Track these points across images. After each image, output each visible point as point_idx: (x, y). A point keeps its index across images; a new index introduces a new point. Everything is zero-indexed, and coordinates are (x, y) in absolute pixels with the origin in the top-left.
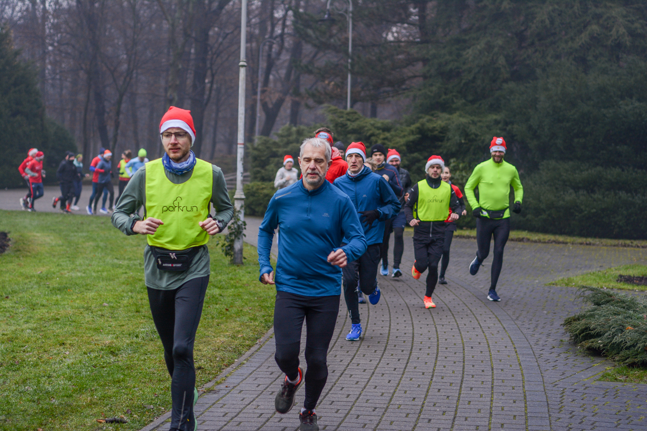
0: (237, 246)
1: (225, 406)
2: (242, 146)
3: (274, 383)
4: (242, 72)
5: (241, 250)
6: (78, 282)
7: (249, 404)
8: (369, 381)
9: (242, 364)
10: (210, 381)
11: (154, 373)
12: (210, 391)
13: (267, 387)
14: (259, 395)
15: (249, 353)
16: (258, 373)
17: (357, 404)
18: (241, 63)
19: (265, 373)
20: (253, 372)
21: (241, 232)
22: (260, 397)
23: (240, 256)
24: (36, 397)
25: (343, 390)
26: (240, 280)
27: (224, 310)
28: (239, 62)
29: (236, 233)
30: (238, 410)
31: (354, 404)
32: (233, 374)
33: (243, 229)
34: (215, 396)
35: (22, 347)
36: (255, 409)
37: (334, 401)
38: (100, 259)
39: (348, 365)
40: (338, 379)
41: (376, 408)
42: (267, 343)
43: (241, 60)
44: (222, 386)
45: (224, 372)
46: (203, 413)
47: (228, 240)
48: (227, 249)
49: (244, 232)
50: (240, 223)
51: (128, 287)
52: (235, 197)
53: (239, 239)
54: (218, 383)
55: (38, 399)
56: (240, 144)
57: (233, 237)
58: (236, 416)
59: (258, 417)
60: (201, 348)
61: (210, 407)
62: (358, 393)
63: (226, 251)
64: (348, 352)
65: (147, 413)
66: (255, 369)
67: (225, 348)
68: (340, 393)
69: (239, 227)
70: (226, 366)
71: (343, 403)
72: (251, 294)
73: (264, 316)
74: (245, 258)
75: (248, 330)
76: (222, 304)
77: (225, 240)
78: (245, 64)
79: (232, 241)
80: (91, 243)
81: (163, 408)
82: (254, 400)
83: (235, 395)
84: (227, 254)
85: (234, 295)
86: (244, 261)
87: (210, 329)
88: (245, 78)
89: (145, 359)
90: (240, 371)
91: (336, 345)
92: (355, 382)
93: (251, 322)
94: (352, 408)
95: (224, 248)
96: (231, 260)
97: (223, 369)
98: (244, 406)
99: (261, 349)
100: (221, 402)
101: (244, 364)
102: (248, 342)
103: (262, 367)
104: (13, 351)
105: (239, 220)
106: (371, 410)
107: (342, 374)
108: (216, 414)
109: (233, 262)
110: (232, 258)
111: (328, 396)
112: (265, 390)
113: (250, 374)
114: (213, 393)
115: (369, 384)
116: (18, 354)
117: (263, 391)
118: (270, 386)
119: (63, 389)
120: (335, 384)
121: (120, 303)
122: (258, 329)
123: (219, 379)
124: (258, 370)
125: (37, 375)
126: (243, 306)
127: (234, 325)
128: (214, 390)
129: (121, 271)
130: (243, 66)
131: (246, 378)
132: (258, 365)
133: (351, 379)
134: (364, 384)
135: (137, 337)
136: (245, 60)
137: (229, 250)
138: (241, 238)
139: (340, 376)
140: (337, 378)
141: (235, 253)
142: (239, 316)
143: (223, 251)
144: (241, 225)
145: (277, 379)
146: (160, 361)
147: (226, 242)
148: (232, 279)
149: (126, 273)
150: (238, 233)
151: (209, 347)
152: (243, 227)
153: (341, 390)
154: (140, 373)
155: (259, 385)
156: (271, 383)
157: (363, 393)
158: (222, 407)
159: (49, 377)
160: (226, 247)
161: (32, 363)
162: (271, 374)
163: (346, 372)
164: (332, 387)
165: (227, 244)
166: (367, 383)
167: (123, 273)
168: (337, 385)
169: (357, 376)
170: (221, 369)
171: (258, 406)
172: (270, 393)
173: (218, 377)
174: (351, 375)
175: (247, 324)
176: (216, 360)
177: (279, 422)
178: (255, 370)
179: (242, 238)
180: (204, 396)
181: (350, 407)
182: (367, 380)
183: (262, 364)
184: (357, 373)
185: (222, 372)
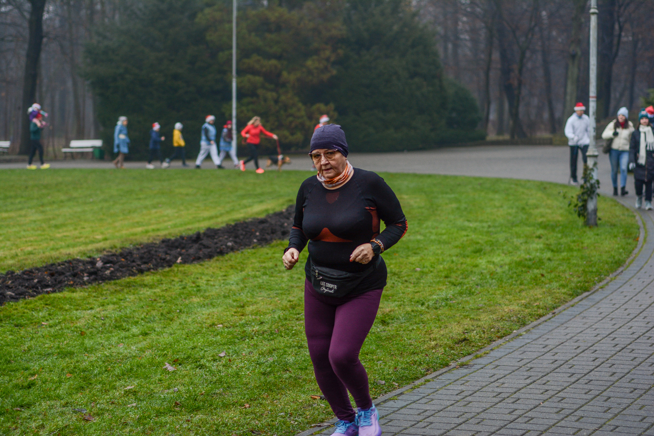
0: (591, 206)
1: (467, 384)
2: (595, 99)
3: (539, 358)
4: (594, 20)
5: (595, 211)
6: (411, 245)
7: (494, 382)
8: (649, 357)
9: (519, 335)
10: (469, 354)
11: (412, 345)
12: (463, 365)
13: (530, 362)
14: (514, 371)
15: (535, 323)
16: (531, 346)
17: (616, 384)
18: (592, 11)
19: (538, 346)
20: (526, 345)
21: (594, 192)
22: (513, 374)
23: (593, 216)
24: (269, 370)
25: (612, 367)
26: (582, 243)
27: (540, 276)
28: (590, 8)
29: (589, 193)
30: (476, 389)
31: (613, 384)
32: (502, 346)
33: (596, 188)
34: (464, 371)
35: (299, 314)
36: (497, 387)
37: (592, 380)
38: (451, 221)
39: (638, 338)
40: (616, 354)
41: (635, 389)
42: (564, 312)
43: (592, 7)
44: (479, 361)
45: (492, 345)
46: (438, 390)
47: (580, 200)
48: (580, 209)
49: (598, 191)
50: (593, 181)
51: (458, 251)
52: (588, 154)
53: (592, 198)
54: (477, 357)
55: (270, 372)
56: (593, 97)
57: (586, 197)
58: (470, 395)
59: (494, 397)
60: (482, 317)
61: (450, 384)
62: (626, 371)
63: (579, 212)
64: (648, 323)
65: (374, 389)
66: (529, 341)
67: (510, 317)
68: (606, 371)
69: (592, 186)
70: (499, 337)
71: (601, 382)
72: (582, 258)
73: (579, 282)
74: (600, 219)
75: (549, 298)
76: (543, 269)
77: (578, 200)
78: (596, 11)
79: (585, 201)
80: (454, 205)
81: (397, 384)
82: (504, 377)
83: (487, 371)
84: (579, 215)
85: (563, 259)
86: (599, 222)
87: (508, 297)
88: (596, 26)
89: (413, 329)
90: (513, 343)
91: (641, 315)
92: (632, 358)
93: (559, 289)
94: (608, 388)
95: (577, 208)
96: (585, 222)
97: (494, 341)
98: (487, 383)
99: (552, 319)
100: (465, 378)
101: (521, 335)
102: (541, 311)
103: (540, 339)
104: (286, 319)
105: (592, 178)
106: (628, 390)
107: (623, 349)
108: (449, 392)
109: (587, 224)
110: (586, 220)
111: (590, 374)
112: (524, 365)
113: (521, 347)
114: (465, 368)
115: (646, 361)
116: (288, 322)
117: (521, 367)
118: (533, 361)
119: (305, 361)
120: (608, 360)
121: (434, 268)
122: (562, 296)
123: (479, 353)
124: (533, 343)
125: (289, 345)
126: (564, 271)
127: (538, 292)
128: (468, 365)
129: (464, 233)
130: (594, 13)
131: (512, 352)
132: (537, 336)
133: (630, 354)
134: (641, 360)
135: (423, 304)
136: (596, 7)
137: (581, 210)
138: (594, 197)
139: (620, 351)
140: (614, 352)
141: (588, 214)
142: (552, 282)
143: (575, 211)
144: (595, 183)
145: (546, 353)
146: (426, 331)
147: (578, 202)
148: (574, 242)
149: (467, 236)
150: (591, 192)
151: (491, 316)
152: (596, 186)
153: (610, 367)
154: (398, 344)
155: (522, 359)
156: (537, 358)
157: (633, 372)
158: (463, 384)
159: (299, 348)
160: (580, 207)
161: (294, 332)
162: (544, 348)
163: (629, 347)
164: (603, 363)
165: (580, 204)
166: (646, 359)
167: (464, 236)
168: (609, 361)
169: (639, 351)
170: (491, 341)
171: (503, 384)
172: (527, 369)
173: (482, 350)
174: (633, 350)
175: (553, 291)
176: (490, 331)
177: (513, 403)
178: (528, 343)
179: (596, 197)
180: (453, 372)
181: (605, 388)
182: (647, 356)
183: (542, 336)
184: (641, 348)
185: (490, 345)
